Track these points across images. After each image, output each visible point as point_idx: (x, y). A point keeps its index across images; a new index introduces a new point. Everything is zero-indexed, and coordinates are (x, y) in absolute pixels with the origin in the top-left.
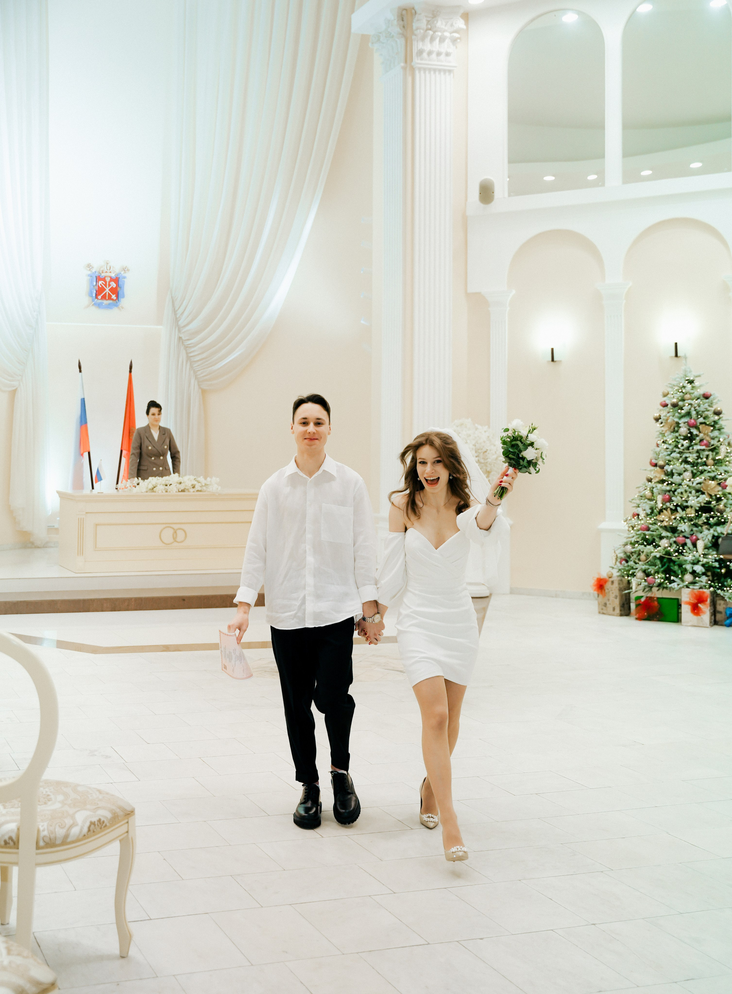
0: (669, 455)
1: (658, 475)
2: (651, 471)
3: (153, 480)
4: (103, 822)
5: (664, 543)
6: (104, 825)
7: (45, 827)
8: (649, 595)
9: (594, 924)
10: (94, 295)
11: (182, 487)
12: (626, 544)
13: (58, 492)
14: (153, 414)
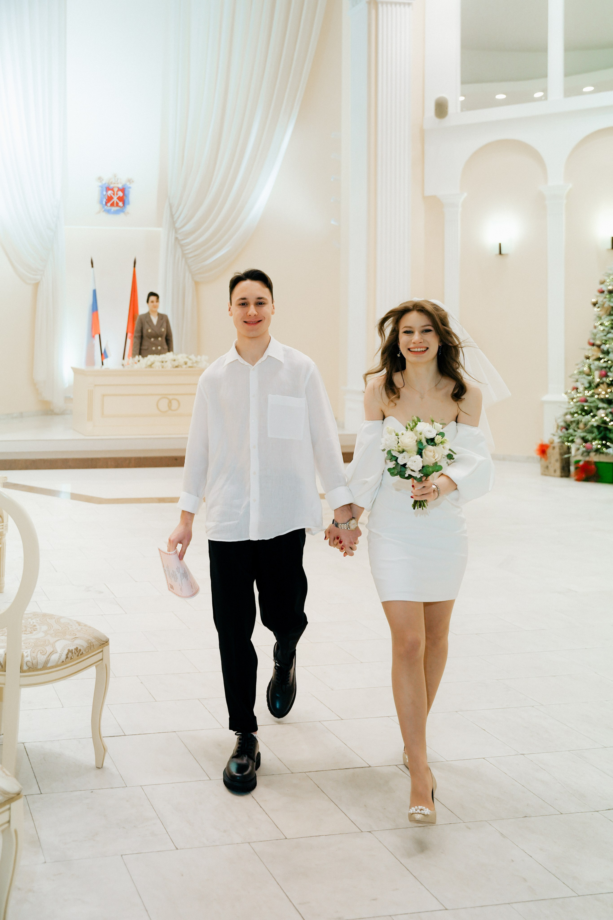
0: (606, 336)
1: (595, 353)
2: (589, 350)
3: (151, 358)
4: (80, 650)
5: (601, 413)
6: (81, 653)
7: (29, 653)
8: (587, 459)
9: (523, 754)
10: (104, 203)
11: (176, 364)
12: (566, 414)
13: (72, 368)
14: (152, 302)
